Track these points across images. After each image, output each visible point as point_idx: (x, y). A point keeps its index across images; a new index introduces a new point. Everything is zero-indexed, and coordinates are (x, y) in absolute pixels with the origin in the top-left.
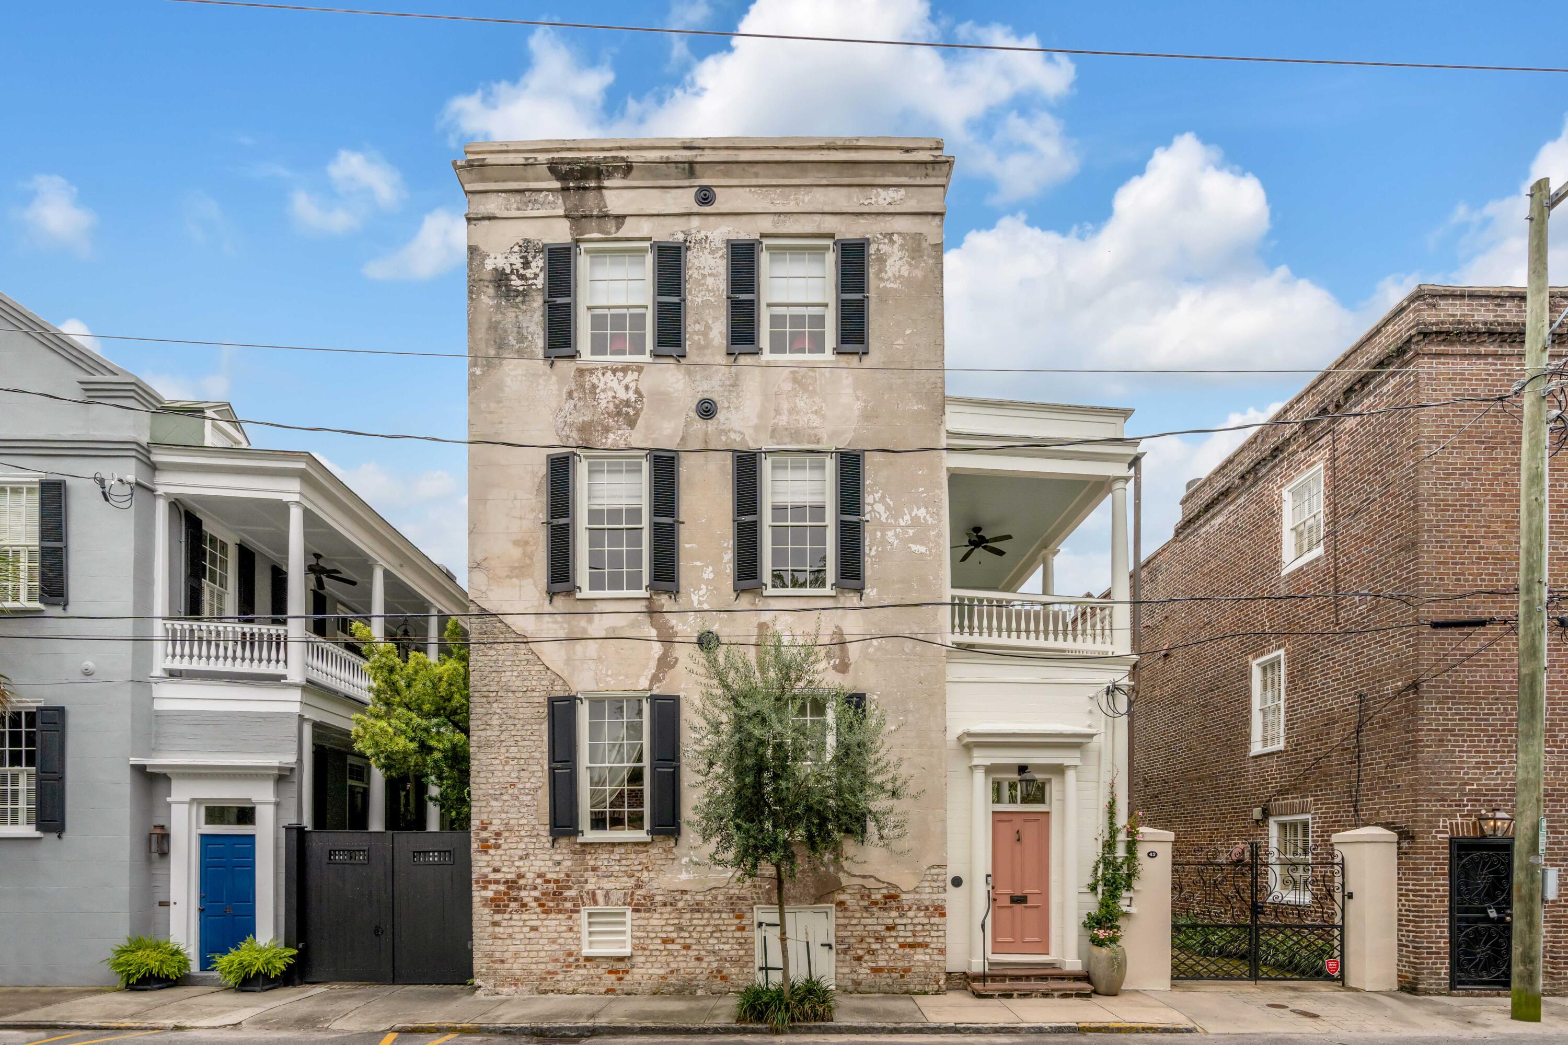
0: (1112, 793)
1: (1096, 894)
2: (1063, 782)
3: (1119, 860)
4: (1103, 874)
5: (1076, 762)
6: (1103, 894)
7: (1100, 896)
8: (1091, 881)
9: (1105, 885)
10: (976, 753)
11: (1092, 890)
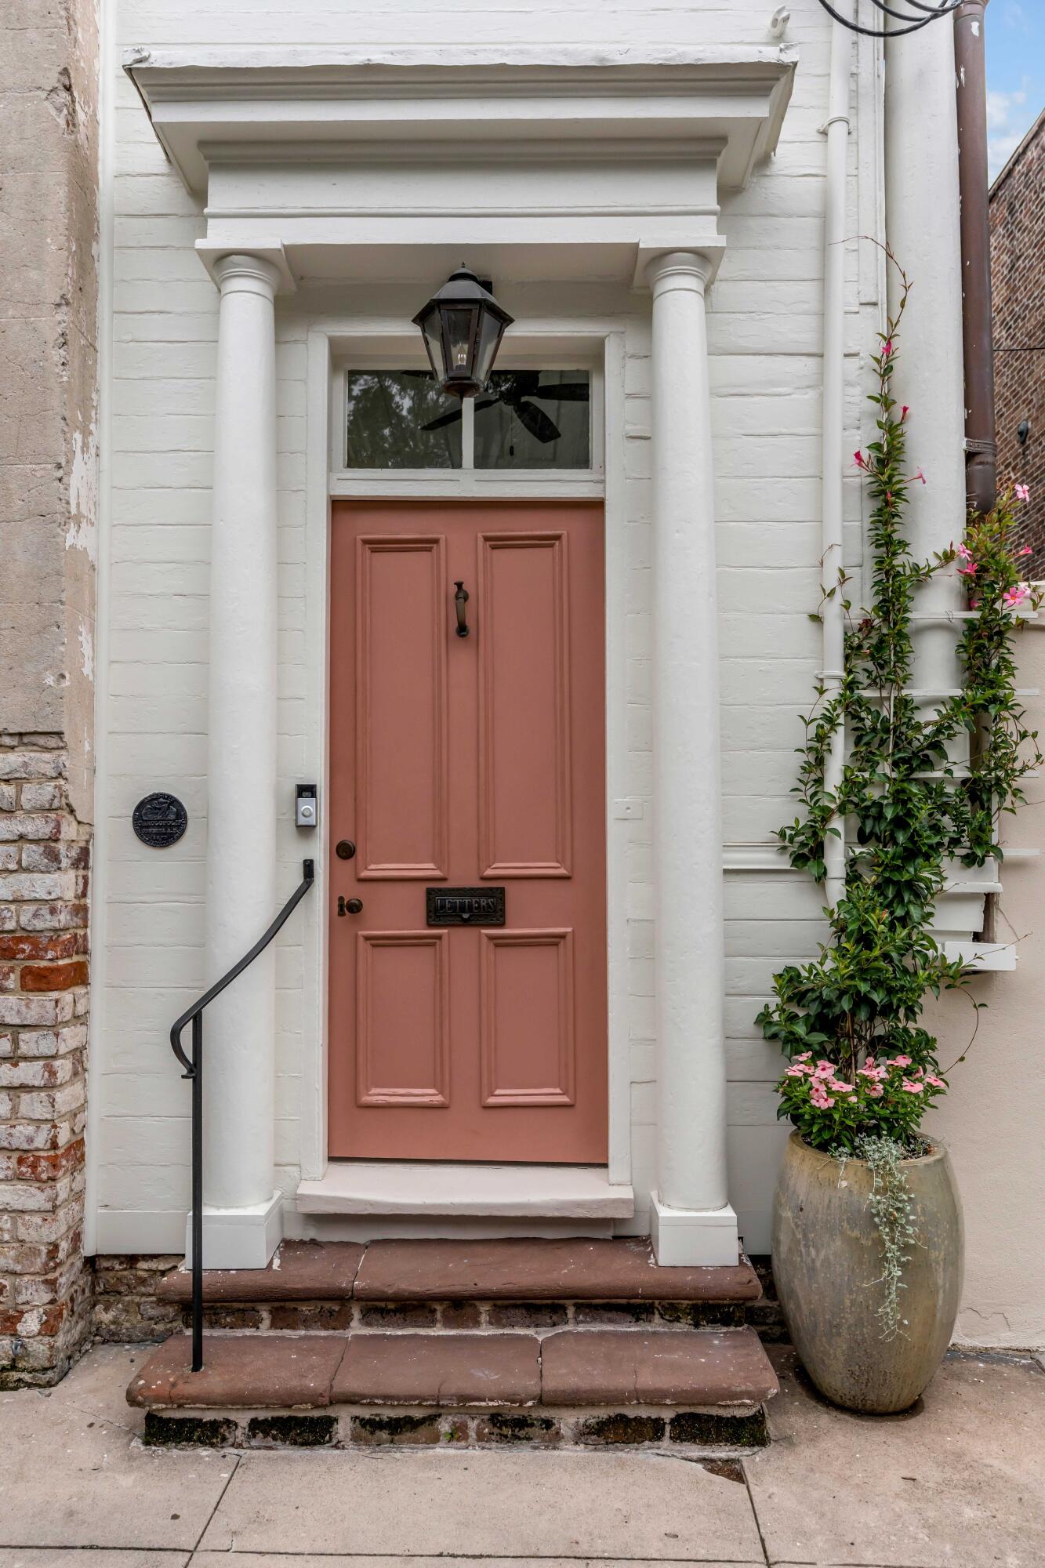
0: (885, 401)
1: (821, 878)
2: (648, 356)
3: (929, 715)
4: (851, 784)
5: (705, 233)
6: (852, 878)
7: (836, 889)
8: (793, 813)
9: (863, 839)
10: (224, 193)
11: (799, 860)
